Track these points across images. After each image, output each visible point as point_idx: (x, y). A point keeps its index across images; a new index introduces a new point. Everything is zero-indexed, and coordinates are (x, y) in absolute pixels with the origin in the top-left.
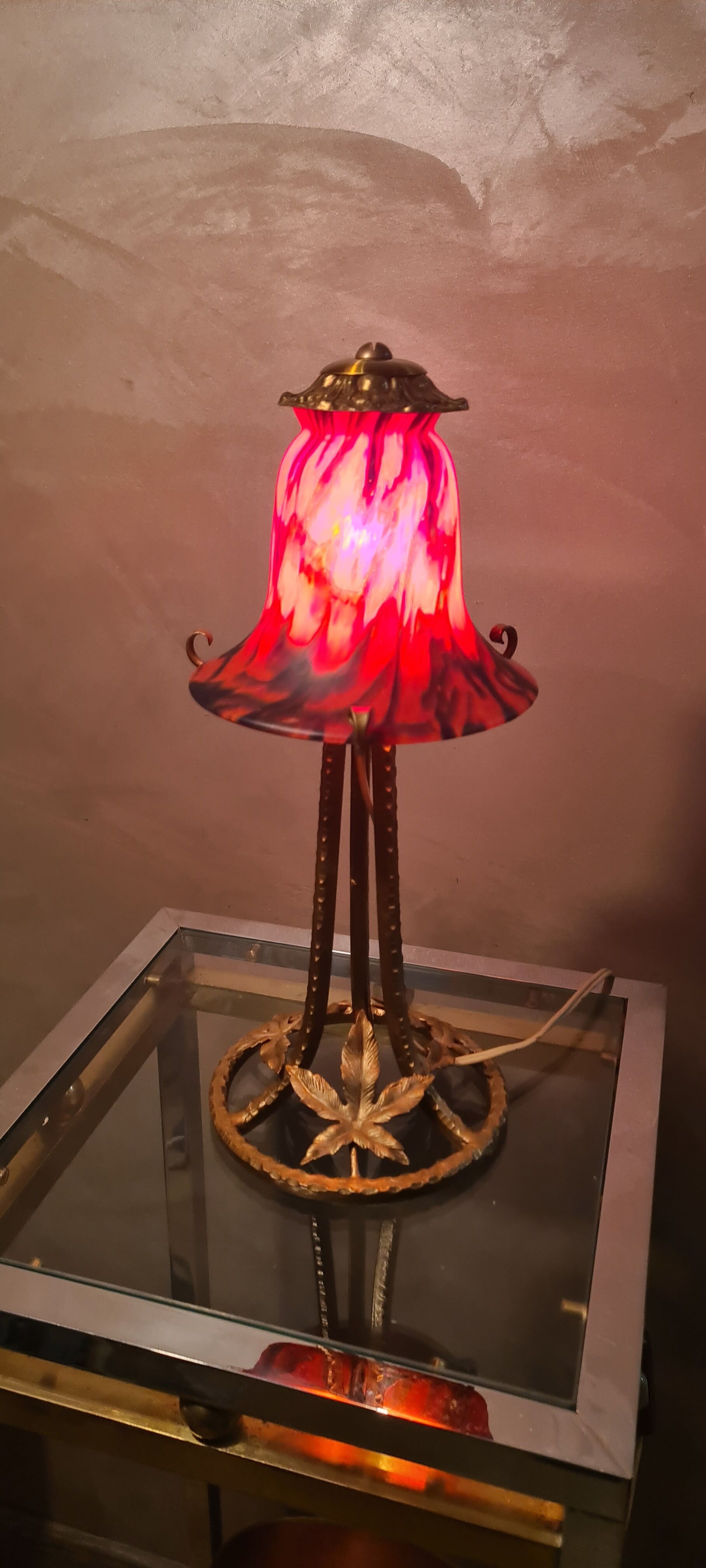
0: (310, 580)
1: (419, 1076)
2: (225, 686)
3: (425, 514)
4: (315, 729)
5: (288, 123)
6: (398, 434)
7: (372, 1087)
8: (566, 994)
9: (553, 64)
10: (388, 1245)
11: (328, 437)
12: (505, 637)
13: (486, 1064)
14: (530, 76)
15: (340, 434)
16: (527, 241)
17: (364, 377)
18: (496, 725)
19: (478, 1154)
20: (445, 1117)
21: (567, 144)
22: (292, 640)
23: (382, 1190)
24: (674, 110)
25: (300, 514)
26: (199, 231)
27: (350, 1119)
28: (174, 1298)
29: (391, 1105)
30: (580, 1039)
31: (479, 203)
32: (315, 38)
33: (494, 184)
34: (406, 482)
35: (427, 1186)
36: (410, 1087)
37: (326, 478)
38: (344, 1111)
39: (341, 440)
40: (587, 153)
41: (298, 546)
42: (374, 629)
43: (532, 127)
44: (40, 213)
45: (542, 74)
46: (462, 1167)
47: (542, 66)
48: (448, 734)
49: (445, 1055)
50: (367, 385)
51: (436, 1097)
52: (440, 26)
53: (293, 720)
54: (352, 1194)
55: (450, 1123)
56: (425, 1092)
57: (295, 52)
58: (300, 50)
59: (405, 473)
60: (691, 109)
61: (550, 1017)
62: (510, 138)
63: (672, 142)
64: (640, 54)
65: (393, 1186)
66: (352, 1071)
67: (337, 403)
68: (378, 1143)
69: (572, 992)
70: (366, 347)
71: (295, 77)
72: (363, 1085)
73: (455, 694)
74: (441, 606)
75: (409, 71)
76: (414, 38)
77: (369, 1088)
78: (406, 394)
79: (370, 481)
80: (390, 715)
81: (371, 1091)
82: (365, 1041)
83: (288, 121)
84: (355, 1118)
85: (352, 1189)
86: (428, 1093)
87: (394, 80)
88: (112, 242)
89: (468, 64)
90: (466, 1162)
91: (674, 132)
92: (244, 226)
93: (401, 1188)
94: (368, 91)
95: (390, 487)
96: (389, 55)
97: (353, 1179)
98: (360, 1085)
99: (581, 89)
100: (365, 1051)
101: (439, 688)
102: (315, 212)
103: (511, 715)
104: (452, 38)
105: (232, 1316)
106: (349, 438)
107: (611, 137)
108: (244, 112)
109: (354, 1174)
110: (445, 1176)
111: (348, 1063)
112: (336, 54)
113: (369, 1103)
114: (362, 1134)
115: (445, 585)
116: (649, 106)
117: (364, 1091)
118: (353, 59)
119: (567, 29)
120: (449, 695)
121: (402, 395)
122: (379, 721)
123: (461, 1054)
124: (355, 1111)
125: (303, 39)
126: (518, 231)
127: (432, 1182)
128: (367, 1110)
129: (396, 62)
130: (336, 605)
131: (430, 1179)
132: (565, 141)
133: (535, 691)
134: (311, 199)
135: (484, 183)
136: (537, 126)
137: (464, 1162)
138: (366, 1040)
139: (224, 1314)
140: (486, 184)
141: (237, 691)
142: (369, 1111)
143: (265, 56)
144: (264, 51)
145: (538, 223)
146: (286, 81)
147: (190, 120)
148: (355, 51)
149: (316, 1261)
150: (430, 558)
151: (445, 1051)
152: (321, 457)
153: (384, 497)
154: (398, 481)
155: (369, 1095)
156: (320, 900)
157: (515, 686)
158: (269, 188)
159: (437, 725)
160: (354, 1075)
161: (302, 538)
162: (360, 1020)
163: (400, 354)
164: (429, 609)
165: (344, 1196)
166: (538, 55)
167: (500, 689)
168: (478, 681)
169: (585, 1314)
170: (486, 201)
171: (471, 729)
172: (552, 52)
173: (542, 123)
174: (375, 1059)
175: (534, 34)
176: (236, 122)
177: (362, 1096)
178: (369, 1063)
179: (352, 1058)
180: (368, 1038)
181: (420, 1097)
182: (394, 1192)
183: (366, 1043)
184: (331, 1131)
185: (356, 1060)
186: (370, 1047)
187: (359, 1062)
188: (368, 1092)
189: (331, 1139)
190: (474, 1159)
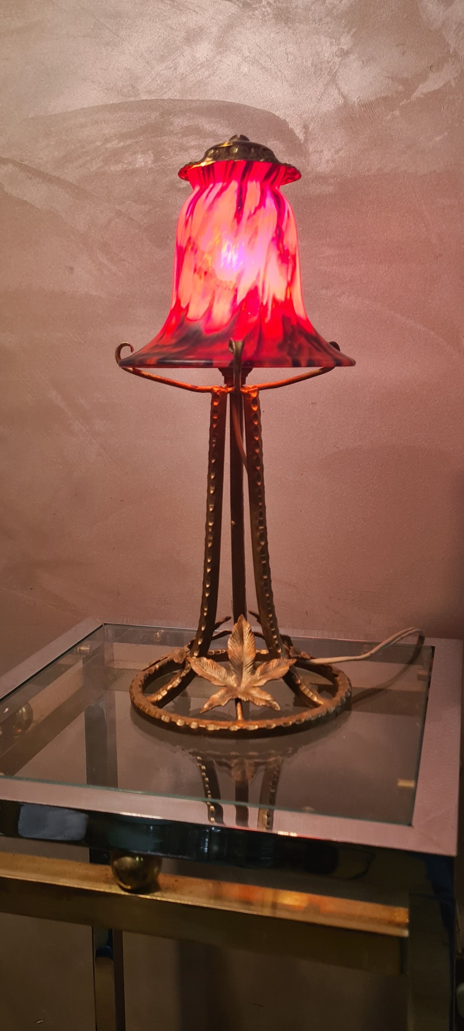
0: (200, 277)
1: (285, 659)
3: (276, 232)
5: (178, 98)
6: (256, 181)
7: (251, 664)
9: (345, 54)
11: (211, 186)
14: (330, 62)
15: (219, 182)
16: (334, 161)
17: (234, 147)
19: (330, 711)
20: (305, 689)
21: (355, 101)
22: (188, 319)
23: (262, 727)
24: (422, 77)
25: (194, 235)
26: (119, 167)
27: (235, 685)
29: (265, 675)
31: (301, 140)
32: (194, 47)
33: (311, 128)
34: (262, 208)
35: (294, 725)
36: (279, 665)
37: (211, 207)
38: (231, 681)
39: (219, 186)
40: (368, 106)
41: (193, 257)
42: (244, 304)
43: (334, 92)
44: (14, 163)
45: (337, 60)
46: (320, 716)
47: (337, 56)
48: (295, 363)
50: (235, 151)
51: (297, 673)
52: (272, 35)
54: (238, 730)
55: (308, 693)
56: (290, 669)
57: (182, 56)
58: (184, 54)
59: (262, 203)
60: (432, 76)
62: (319, 99)
63: (422, 96)
64: (398, 45)
65: (269, 725)
66: (236, 653)
68: (256, 698)
70: (234, 136)
71: (181, 70)
72: (244, 662)
73: (300, 346)
74: (288, 297)
75: (254, 63)
76: (257, 44)
77: (248, 665)
79: (239, 208)
81: (250, 666)
83: (177, 97)
84: (239, 685)
85: (239, 726)
87: (245, 69)
88: (61, 178)
89: (291, 57)
90: (323, 713)
91: (423, 89)
92: (149, 162)
93: (275, 727)
94: (228, 76)
95: (252, 212)
96: (241, 54)
97: (239, 721)
98: (242, 663)
99: (362, 68)
100: (245, 641)
101: (289, 342)
102: (195, 151)
104: (280, 42)
106: (225, 184)
107: (383, 95)
108: (149, 92)
109: (240, 717)
110: (307, 720)
111: (233, 648)
112: (207, 55)
113: (249, 674)
114: (246, 693)
115: (290, 284)
116: (405, 75)
117: (245, 667)
118: (218, 57)
119: (352, 33)
120: (296, 346)
124: (239, 679)
125: (186, 48)
126: (327, 155)
127: (298, 723)
128: (248, 678)
129: (246, 58)
130: (219, 291)
131: (297, 721)
132: (354, 99)
134: (193, 143)
135: (304, 127)
136: (337, 91)
137: (321, 713)
138: (246, 633)
140: (306, 127)
142: (250, 679)
143: (162, 59)
144: (162, 56)
145: (340, 150)
146: (176, 73)
147: (114, 100)
148: (220, 53)
150: (280, 262)
152: (207, 196)
153: (249, 218)
154: (257, 209)
155: (249, 669)
156: (211, 524)
158: (166, 139)
160: (238, 656)
161: (195, 250)
162: (241, 621)
164: (281, 297)
166: (335, 48)
170: (306, 140)
172: (343, 47)
173: (339, 89)
174: (253, 645)
175: (331, 38)
176: (144, 99)
177: (244, 669)
178: (248, 648)
179: (236, 646)
180: (247, 632)
181: (286, 670)
182: (269, 728)
183: (246, 636)
184: (222, 692)
185: (239, 645)
186: (249, 638)
187: (241, 647)
188: (248, 667)
189: (222, 697)
190: (328, 712)
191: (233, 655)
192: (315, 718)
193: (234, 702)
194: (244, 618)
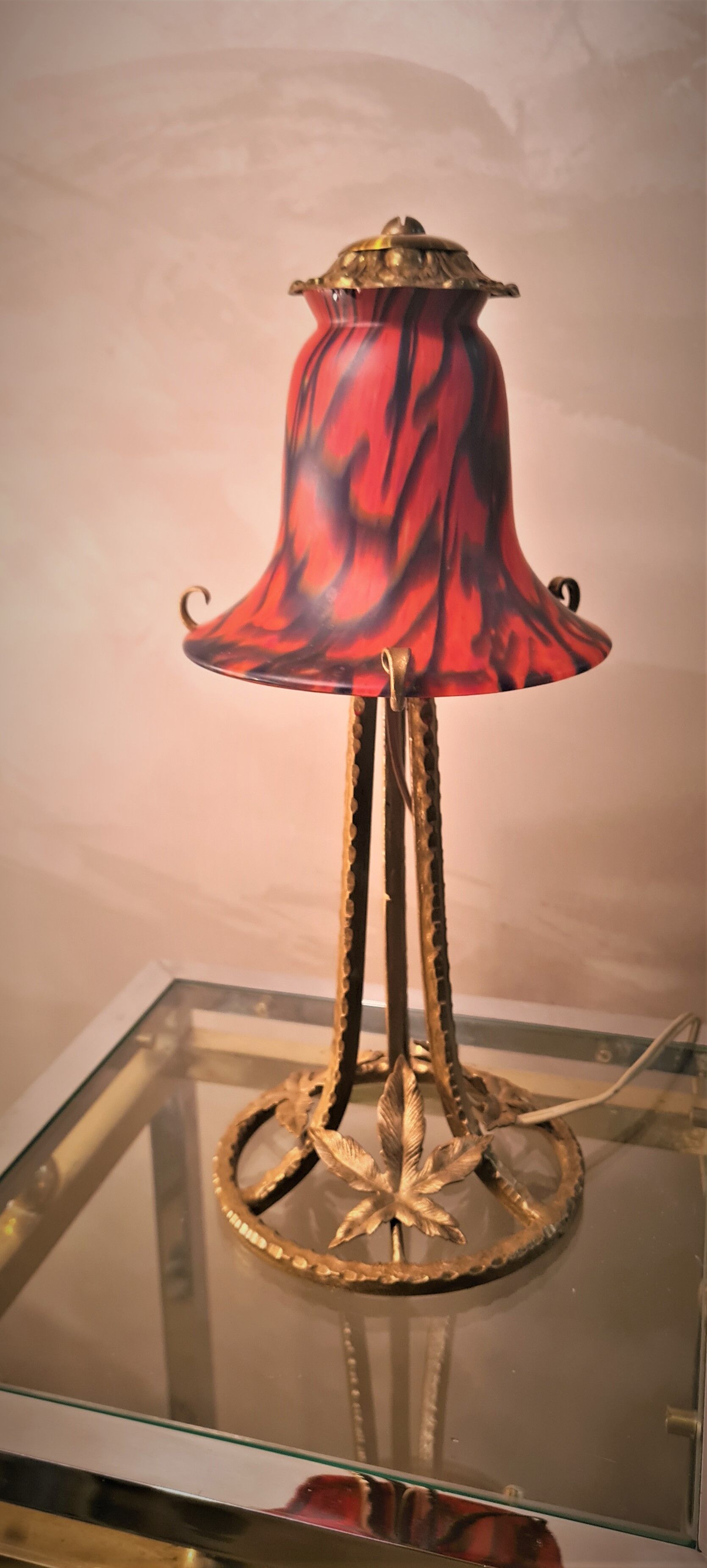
1: (474, 1137)
2: (227, 640)
4: (340, 680)
7: (417, 1150)
8: (642, 1044)
10: (439, 1354)
12: (565, 591)
13: (554, 1124)
15: (365, 319)
17: (393, 250)
18: (565, 676)
19: (551, 1231)
20: (508, 1187)
23: (435, 1277)
27: (390, 1190)
28: (173, 1418)
29: (441, 1172)
30: (661, 1101)
31: (511, 129)
35: (490, 1270)
36: (464, 1150)
38: (383, 1181)
39: (365, 329)
46: (532, 1247)
48: (507, 685)
49: (505, 1112)
50: (395, 259)
51: (496, 1163)
53: (312, 671)
54: (397, 1283)
55: (513, 1195)
56: (483, 1155)
61: (624, 1072)
65: (447, 1270)
66: (392, 1131)
67: (360, 280)
68: (426, 1219)
69: (652, 1041)
70: (395, 221)
72: (405, 1148)
73: (513, 639)
77: (412, 1151)
78: (445, 269)
80: (434, 662)
81: (415, 1154)
82: (406, 1093)
84: (396, 1189)
85: (396, 1276)
86: (487, 1157)
90: (536, 1241)
93: (456, 1275)
97: (397, 1264)
98: (401, 1148)
100: (406, 1106)
101: (493, 632)
103: (583, 667)
105: (248, 1439)
106: (376, 325)
108: (240, 35)
109: (398, 1258)
110: (511, 1258)
111: (385, 1120)
113: (413, 1170)
114: (409, 1208)
117: (407, 1155)
120: (505, 640)
121: (440, 269)
122: (420, 668)
123: (524, 1110)
124: (397, 1180)
127: (495, 1267)
128: (411, 1178)
130: (362, 534)
131: (493, 1263)
133: (609, 644)
135: (518, 105)
136: (577, 38)
137: (534, 1240)
139: (237, 1437)
140: (520, 106)
141: (243, 644)
142: (414, 1179)
149: (349, 1377)
151: (504, 1108)
154: (436, 381)
155: (413, 1159)
157: (585, 636)
159: (493, 674)
160: (394, 1134)
162: (400, 1068)
163: (433, 230)
165: (384, 1285)
167: (568, 638)
168: (541, 627)
169: (699, 1427)
171: (535, 680)
177: (405, 1159)
178: (412, 1120)
179: (391, 1115)
180: (409, 1091)
181: (477, 1161)
182: (448, 1279)
183: (408, 1096)
184: (367, 1204)
185: (396, 1114)
186: (413, 1100)
187: (400, 1118)
188: (411, 1157)
189: (368, 1215)
190: (546, 1238)
191: (386, 1134)
192: (524, 1253)
193: (388, 1225)
194: (405, 1061)
